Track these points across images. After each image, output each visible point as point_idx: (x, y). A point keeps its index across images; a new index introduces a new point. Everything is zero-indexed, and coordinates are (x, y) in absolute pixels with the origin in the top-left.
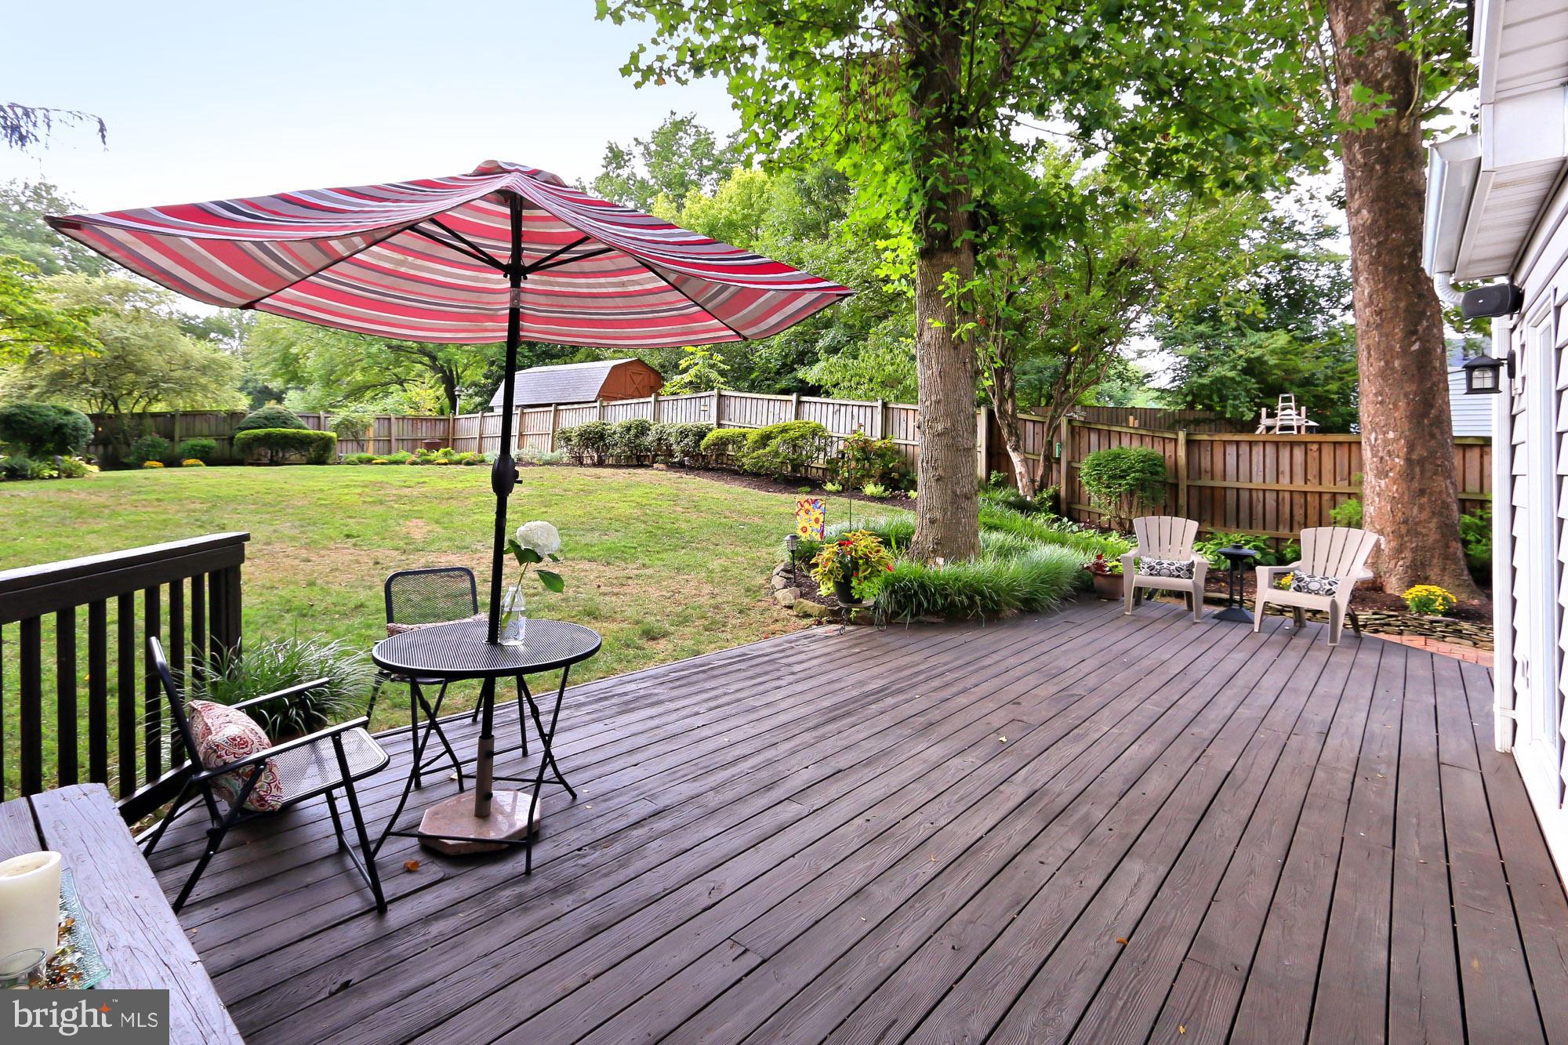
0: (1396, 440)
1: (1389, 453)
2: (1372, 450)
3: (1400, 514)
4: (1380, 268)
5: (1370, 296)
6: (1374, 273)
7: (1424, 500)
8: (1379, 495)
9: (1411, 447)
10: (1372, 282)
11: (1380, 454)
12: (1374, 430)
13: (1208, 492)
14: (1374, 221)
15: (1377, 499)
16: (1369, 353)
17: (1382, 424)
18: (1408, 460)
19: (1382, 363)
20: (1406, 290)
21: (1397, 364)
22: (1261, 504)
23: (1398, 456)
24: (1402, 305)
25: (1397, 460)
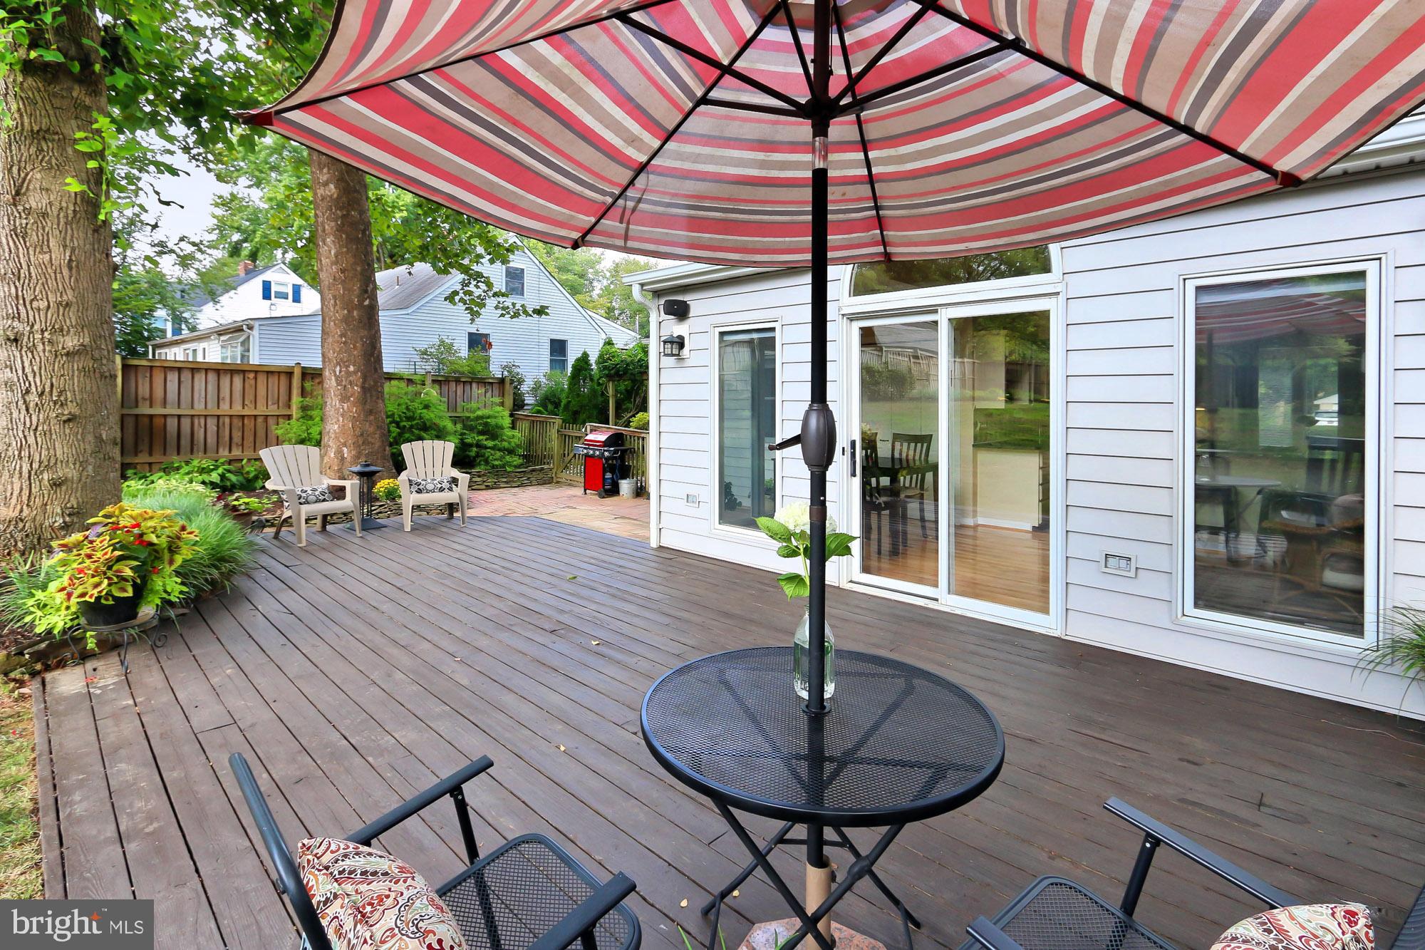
0: (355, 373)
1: (351, 383)
2: (337, 380)
3: (358, 429)
4: (344, 236)
5: (336, 257)
6: (339, 238)
7: (372, 418)
8: (342, 415)
9: (365, 378)
10: (338, 246)
11: (344, 383)
12: (338, 364)
13: (146, 420)
14: (339, 197)
15: (341, 419)
16: (335, 302)
17: (345, 360)
18: (363, 388)
19: (346, 312)
20: (361, 258)
21: (355, 313)
22: (203, 430)
23: (357, 386)
24: (359, 269)
25: (356, 388)
